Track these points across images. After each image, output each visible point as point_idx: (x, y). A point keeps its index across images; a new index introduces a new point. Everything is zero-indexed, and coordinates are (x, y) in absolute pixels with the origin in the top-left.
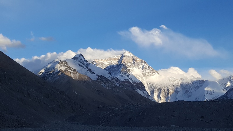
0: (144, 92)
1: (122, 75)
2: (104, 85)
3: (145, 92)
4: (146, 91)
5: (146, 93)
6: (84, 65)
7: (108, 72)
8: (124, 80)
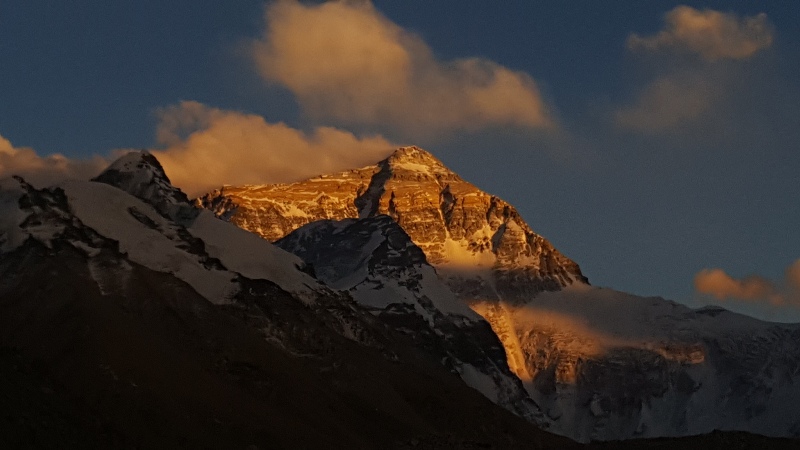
0: (497, 381)
1: (379, 277)
2: (274, 336)
3: (506, 380)
4: (512, 375)
5: (514, 385)
6: (166, 216)
7: (300, 261)
8: (389, 307)
